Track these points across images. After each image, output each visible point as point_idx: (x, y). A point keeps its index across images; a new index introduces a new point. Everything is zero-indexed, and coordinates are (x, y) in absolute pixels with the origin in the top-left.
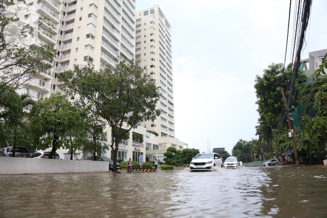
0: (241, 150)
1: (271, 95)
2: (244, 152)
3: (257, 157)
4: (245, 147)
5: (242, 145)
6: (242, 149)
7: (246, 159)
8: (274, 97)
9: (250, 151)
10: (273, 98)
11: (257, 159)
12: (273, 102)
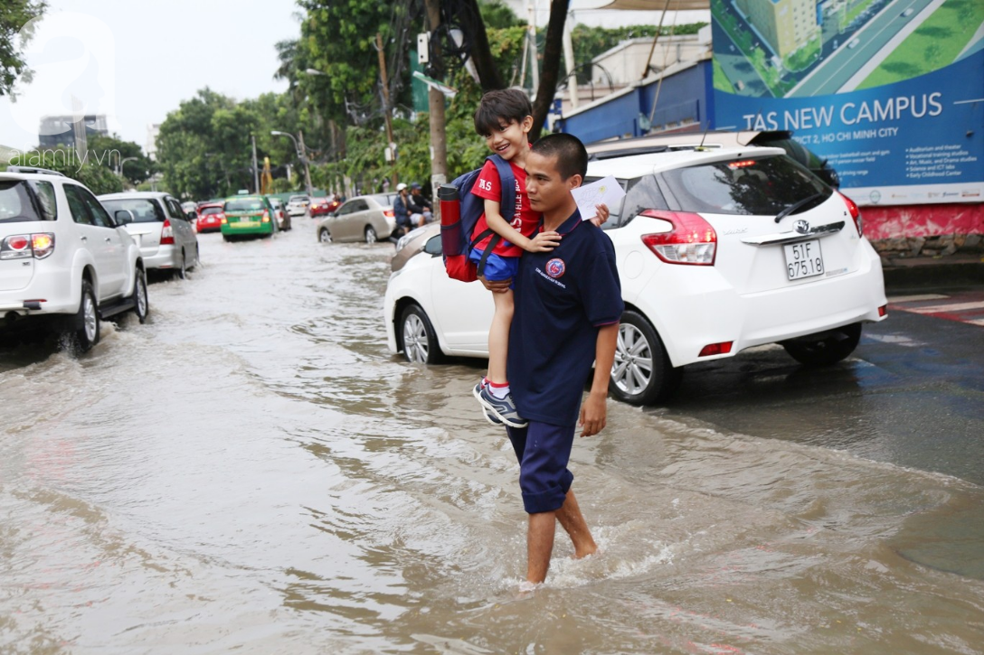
0: (206, 137)
1: (350, 9)
2: (220, 147)
3: (279, 173)
4: (223, 125)
5: (210, 117)
6: (211, 135)
7: (227, 177)
8: (359, 17)
9: (243, 146)
10: (355, 18)
11: (279, 180)
12: (355, 32)
